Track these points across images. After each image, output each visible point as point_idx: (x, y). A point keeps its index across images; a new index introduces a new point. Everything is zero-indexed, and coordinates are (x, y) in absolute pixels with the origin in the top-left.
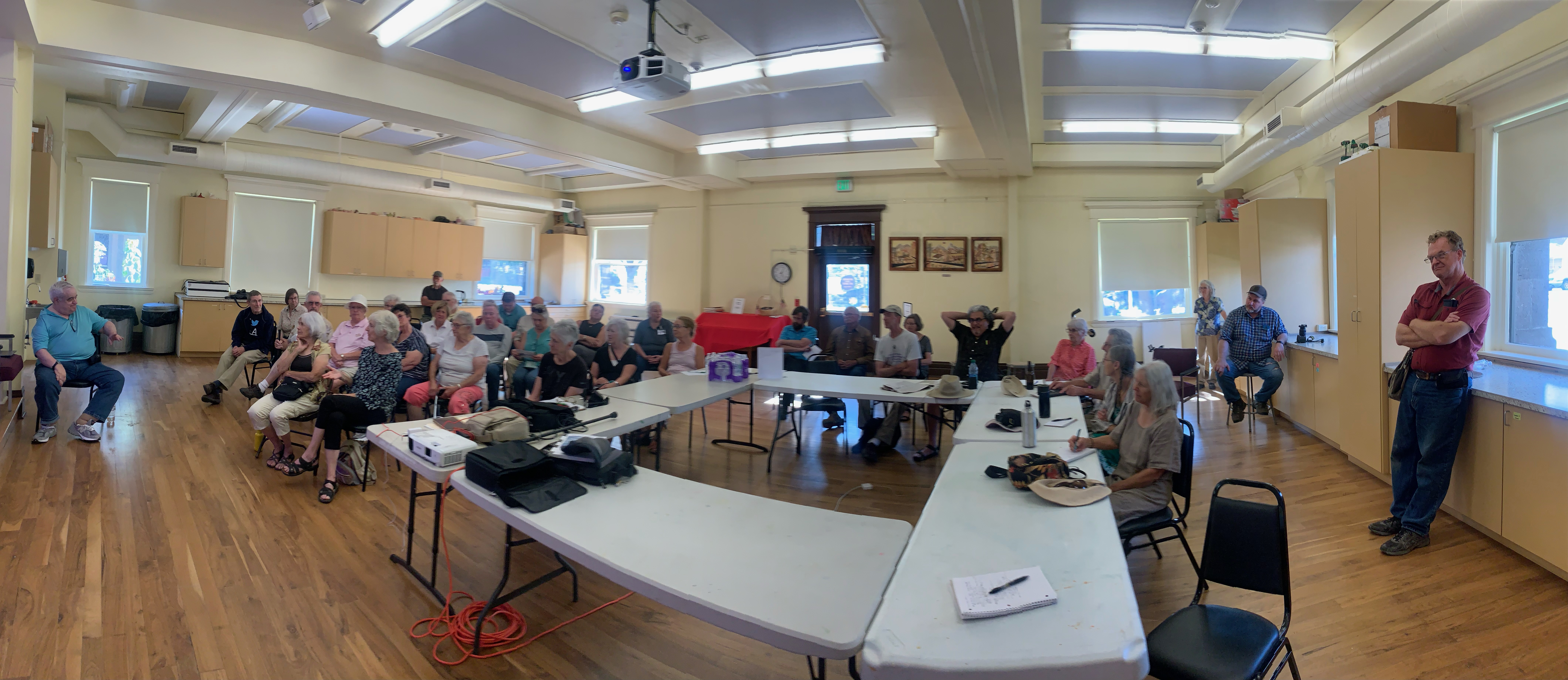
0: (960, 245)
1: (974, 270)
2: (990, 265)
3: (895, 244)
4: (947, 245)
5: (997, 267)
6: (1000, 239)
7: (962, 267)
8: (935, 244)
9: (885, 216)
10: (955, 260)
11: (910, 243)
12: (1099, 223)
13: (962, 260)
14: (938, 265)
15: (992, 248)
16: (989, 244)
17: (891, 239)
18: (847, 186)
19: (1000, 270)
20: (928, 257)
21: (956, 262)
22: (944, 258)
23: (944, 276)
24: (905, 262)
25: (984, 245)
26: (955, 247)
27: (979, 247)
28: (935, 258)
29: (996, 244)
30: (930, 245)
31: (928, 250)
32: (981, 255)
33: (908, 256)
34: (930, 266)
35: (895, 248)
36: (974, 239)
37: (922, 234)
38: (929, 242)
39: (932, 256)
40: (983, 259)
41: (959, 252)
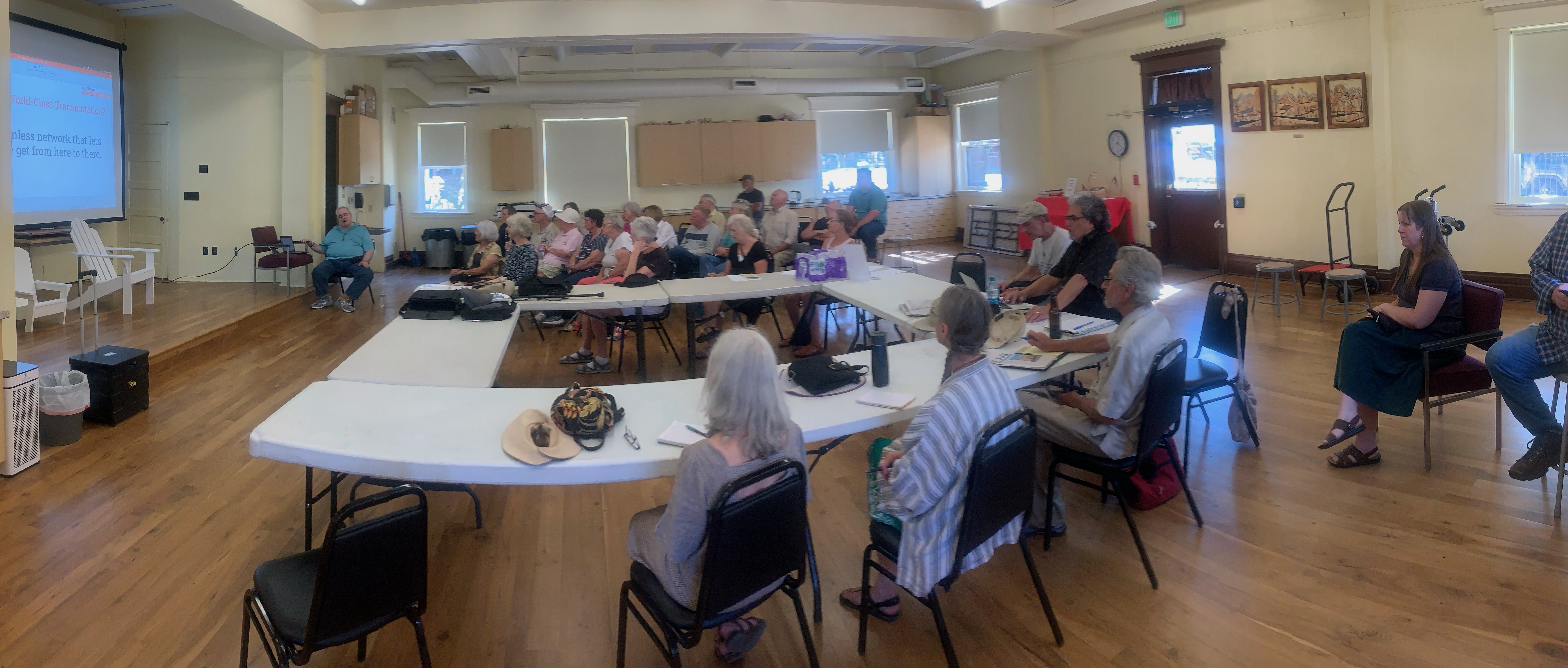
0: (1311, 89)
1: (1331, 126)
2: (1351, 117)
3: (1236, 93)
4: (1296, 90)
5: (1362, 121)
6: (1363, 77)
7: (1317, 123)
8: (1281, 91)
9: (1225, 54)
10: (1308, 112)
11: (1253, 91)
12: (1512, 37)
13: (1316, 112)
14: (1286, 121)
15: (1353, 90)
16: (1350, 85)
17: (1231, 87)
18: (1177, 20)
19: (1366, 124)
20: (1274, 111)
21: (1309, 115)
22: (1293, 111)
23: (1296, 136)
24: (1249, 119)
25: (1342, 87)
26: (1307, 93)
27: (1336, 90)
28: (1283, 111)
29: (1357, 84)
30: (1275, 92)
31: (1273, 99)
32: (1340, 103)
33: (1252, 110)
34: (1278, 122)
35: (1237, 100)
36: (1328, 79)
37: (1267, 76)
38: (1273, 87)
39: (1278, 109)
40: (1342, 108)
41: (1311, 101)
